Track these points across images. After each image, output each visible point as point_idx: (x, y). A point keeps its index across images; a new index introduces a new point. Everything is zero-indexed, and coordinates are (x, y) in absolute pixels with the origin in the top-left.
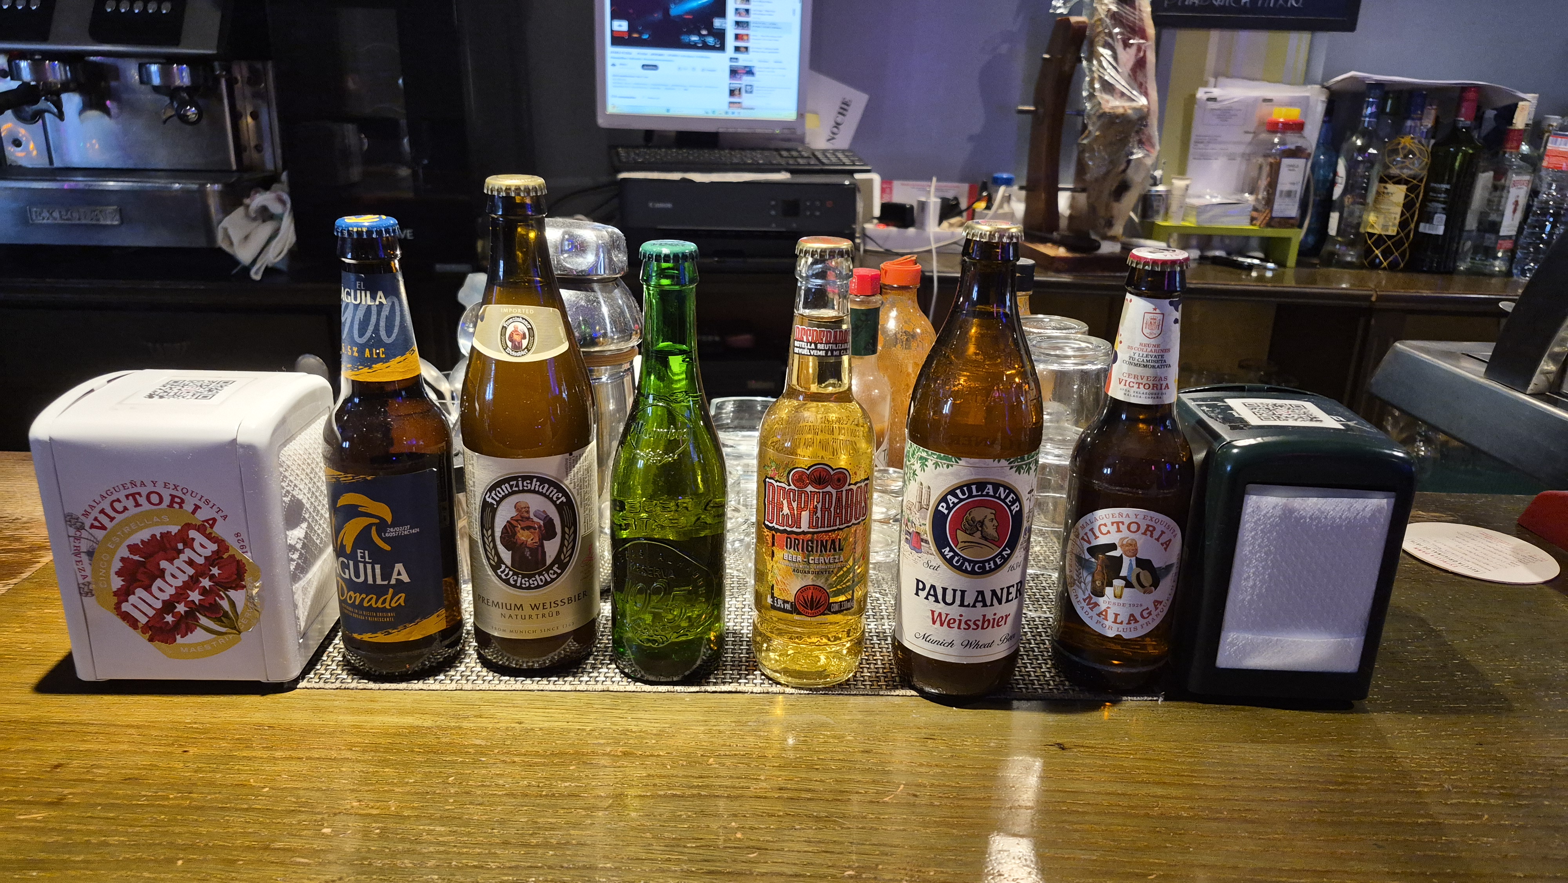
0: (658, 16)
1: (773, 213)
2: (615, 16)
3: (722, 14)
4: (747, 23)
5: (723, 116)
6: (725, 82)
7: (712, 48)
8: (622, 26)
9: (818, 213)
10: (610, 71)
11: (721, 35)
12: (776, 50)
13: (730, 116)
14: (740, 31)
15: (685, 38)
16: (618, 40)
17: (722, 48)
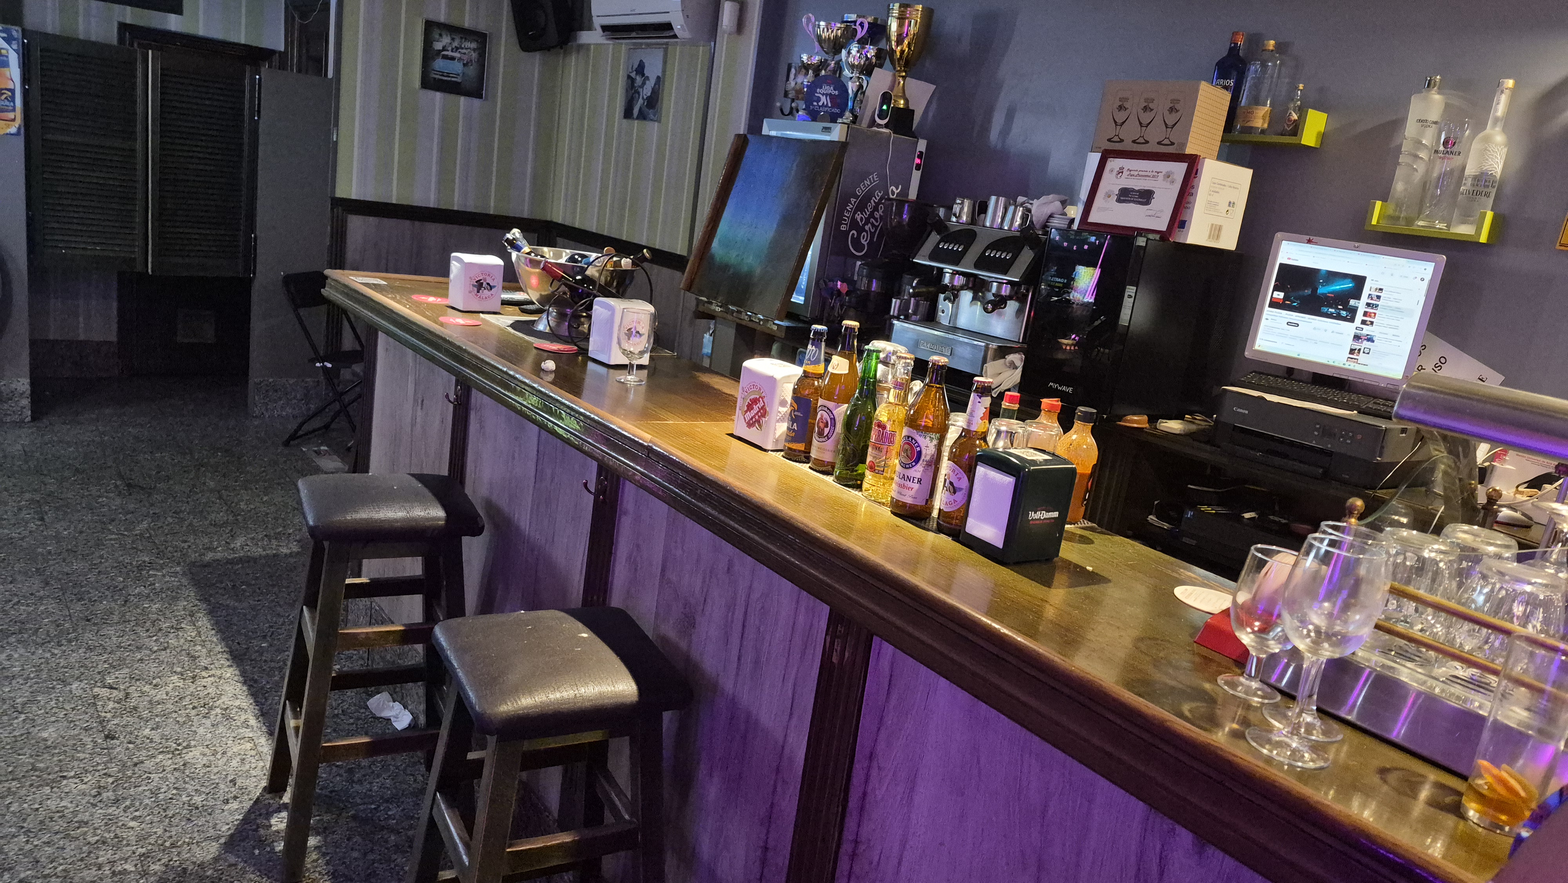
0: (1308, 292)
1: (1316, 433)
2: (1276, 289)
3: (1358, 297)
4: (1377, 306)
5: (1341, 365)
6: (1349, 343)
7: (1344, 319)
8: (1279, 295)
9: (1349, 441)
10: (1263, 323)
11: (1353, 311)
12: (1396, 328)
13: (1347, 366)
14: (1369, 310)
15: (1324, 309)
16: (1274, 304)
17: (1352, 320)
